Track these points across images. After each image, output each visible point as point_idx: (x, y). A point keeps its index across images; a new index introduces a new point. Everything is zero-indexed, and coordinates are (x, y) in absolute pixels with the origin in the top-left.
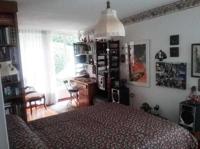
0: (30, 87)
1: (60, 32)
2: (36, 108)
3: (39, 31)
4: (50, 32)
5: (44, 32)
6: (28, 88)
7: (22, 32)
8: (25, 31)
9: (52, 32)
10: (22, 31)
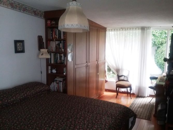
0: (125, 76)
1: (160, 27)
2: (128, 95)
3: (139, 28)
4: (149, 28)
5: (143, 29)
6: (123, 77)
7: (122, 30)
8: (127, 29)
9: (151, 28)
10: (125, 29)
